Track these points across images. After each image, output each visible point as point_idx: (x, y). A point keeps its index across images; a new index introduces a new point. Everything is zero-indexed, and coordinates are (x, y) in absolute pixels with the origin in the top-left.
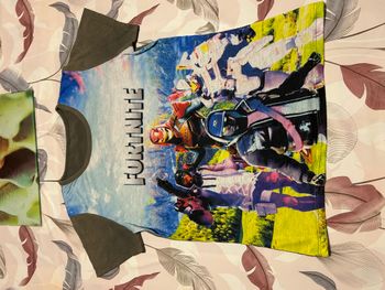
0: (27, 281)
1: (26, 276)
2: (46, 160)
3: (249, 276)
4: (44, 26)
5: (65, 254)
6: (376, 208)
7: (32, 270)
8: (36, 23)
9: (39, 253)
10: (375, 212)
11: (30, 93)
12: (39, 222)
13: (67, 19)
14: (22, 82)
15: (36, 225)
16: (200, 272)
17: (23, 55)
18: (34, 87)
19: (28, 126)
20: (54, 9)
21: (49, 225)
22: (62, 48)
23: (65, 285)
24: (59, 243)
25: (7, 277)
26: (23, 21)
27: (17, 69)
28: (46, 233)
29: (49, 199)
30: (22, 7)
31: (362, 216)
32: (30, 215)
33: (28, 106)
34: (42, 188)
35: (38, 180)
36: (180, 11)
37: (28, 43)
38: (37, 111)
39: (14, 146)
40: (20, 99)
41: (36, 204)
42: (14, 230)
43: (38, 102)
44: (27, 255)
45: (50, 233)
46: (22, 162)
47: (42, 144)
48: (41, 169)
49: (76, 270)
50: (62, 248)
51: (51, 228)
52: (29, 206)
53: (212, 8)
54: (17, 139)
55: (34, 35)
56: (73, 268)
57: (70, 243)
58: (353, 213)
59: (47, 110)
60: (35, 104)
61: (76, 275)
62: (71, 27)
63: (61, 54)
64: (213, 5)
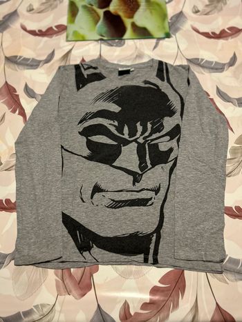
0: (24, 28)
1: (28, 29)
2: (117, 46)
4: (219, 48)
5: (44, 58)
6: (74, 292)
7: (33, 33)
8: (221, 42)
9: (45, 39)
10: (71, 291)
11: (168, 36)
12: (69, 39)
13: (225, 64)
14: (177, 30)
15: (67, 37)
17: (197, 31)
18: (173, 39)
19: (143, 33)
20: (232, 55)
21: (67, 47)
22: (202, 60)
23: (20, 57)
24: (53, 54)
25: (28, 14)
26: (223, 32)
27: (187, 26)
28: (61, 44)
29: (87, 47)
30: (235, 31)
31: (68, 281)
32: (75, 33)
33: (158, 33)
34: (96, 43)
35: (101, 40)
37: (206, 35)
38: (154, 41)
39: (128, 22)
40: (164, 28)
41: (83, 37)
42: (64, 21)
43: (161, 42)
44: (44, 30)
45: (60, 48)
46: (115, 28)
47: (129, 43)
48: (110, 42)
49: (32, 66)
50: (48, 56)
51: (64, 48)
52: (82, 32)
53: (230, 173)
54: (133, 25)
55: (212, 40)
56: (33, 64)
57: (52, 62)
58: (70, 275)
59: (155, 47)
60: (159, 39)
61: (27, 65)
62: (218, 68)
63: (198, 59)
64: (233, 173)
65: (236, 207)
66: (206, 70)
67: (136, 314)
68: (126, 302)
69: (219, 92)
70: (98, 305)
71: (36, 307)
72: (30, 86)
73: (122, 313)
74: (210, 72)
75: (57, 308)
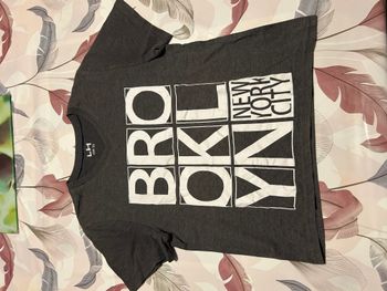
1: (3, 284)
2: (23, 166)
3: (226, 285)
4: (22, 30)
5: (41, 263)
6: (353, 214)
7: (8, 278)
8: (15, 27)
9: (15, 261)
10: (352, 218)
11: (8, 98)
12: (15, 230)
13: (45, 22)
15: (13, 232)
16: (176, 281)
17: (1, 60)
18: (11, 91)
19: (5, 131)
20: (32, 13)
21: (25, 233)
22: (39, 51)
24: (34, 251)
26: (2, 25)
28: (22, 241)
29: (26, 206)
31: (339, 222)
32: (6, 222)
33: (5, 111)
34: (19, 194)
35: (15, 186)
36: (156, 14)
37: (6, 48)
38: (15, 115)
41: (12, 211)
43: (16, 107)
44: (5, 263)
45: (27, 241)
47: (19, 149)
48: (18, 175)
49: (52, 279)
51: (28, 235)
52: (5, 214)
53: (188, 11)
55: (12, 39)
56: (50, 277)
57: (46, 252)
58: (330, 219)
59: (24, 115)
60: (12, 109)
61: (52, 285)
62: (49, 31)
63: (38, 57)
64: (188, 7)
65: (233, 3)
66: (53, 46)
67: (378, 130)
68: (365, 144)
69: (81, 28)
70: (369, 180)
71: (374, 263)
72: (79, 280)
73: (378, 148)
74: (55, 41)
75: (374, 235)
